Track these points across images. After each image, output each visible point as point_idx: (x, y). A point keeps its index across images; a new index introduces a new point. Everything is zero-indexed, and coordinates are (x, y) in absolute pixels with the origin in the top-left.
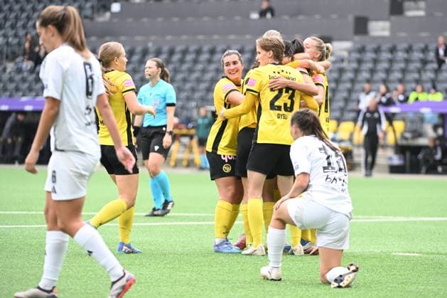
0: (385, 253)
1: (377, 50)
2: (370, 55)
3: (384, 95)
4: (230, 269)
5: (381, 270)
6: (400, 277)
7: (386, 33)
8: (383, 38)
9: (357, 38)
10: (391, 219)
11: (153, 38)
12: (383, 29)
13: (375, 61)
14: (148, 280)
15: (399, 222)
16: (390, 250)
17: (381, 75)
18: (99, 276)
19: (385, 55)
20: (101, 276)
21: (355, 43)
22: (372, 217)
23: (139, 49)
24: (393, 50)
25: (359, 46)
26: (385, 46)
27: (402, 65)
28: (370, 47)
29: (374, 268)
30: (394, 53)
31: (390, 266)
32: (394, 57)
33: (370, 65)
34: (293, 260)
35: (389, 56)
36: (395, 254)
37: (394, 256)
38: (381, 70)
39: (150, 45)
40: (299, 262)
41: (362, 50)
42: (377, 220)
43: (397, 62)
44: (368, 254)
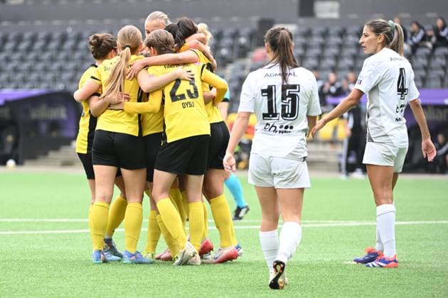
0: (336, 262)
1: (325, 34)
2: (316, 40)
3: (333, 84)
4: (161, 282)
5: (331, 281)
6: (353, 289)
7: (335, 15)
8: (332, 20)
9: (302, 20)
10: (342, 223)
11: (73, 22)
12: (331, 11)
13: (323, 46)
14: (70, 294)
15: (351, 227)
16: (342, 259)
17: (330, 62)
18: (14, 290)
19: (334, 40)
20: (17, 290)
21: (300, 25)
22: (322, 221)
23: (56, 35)
24: (342, 34)
25: (304, 29)
26: (335, 29)
27: (353, 51)
28: (317, 30)
29: (323, 279)
30: (344, 37)
31: (341, 277)
32: (344, 42)
33: (317, 51)
34: (233, 271)
35: (339, 40)
36: (346, 263)
37: (347, 265)
38: (329, 57)
39: (69, 30)
40: (239, 273)
41: (308, 34)
42: (327, 225)
43: (347, 47)
44: (317, 263)
